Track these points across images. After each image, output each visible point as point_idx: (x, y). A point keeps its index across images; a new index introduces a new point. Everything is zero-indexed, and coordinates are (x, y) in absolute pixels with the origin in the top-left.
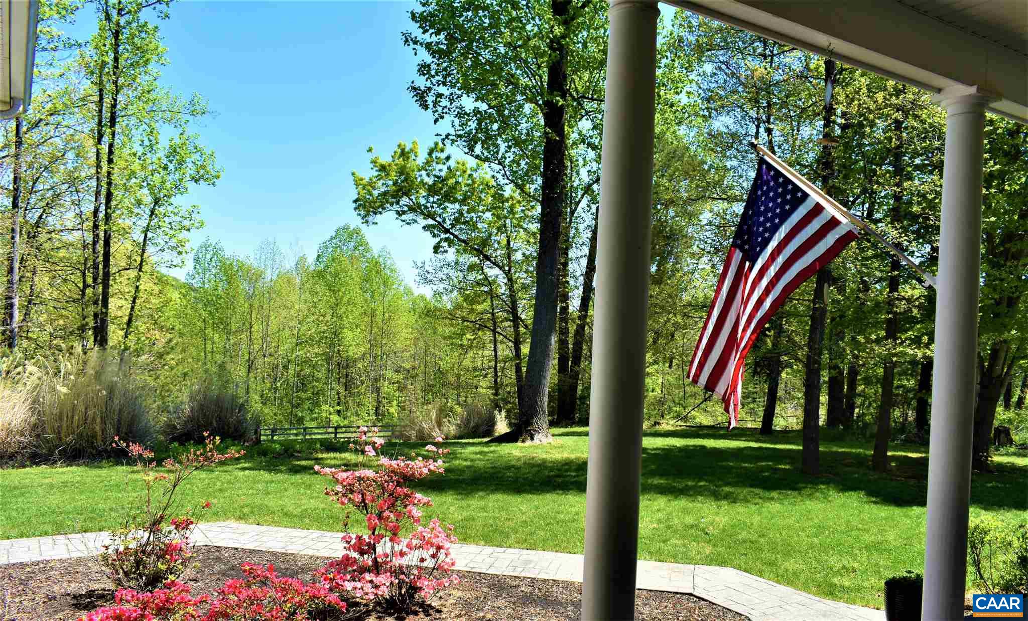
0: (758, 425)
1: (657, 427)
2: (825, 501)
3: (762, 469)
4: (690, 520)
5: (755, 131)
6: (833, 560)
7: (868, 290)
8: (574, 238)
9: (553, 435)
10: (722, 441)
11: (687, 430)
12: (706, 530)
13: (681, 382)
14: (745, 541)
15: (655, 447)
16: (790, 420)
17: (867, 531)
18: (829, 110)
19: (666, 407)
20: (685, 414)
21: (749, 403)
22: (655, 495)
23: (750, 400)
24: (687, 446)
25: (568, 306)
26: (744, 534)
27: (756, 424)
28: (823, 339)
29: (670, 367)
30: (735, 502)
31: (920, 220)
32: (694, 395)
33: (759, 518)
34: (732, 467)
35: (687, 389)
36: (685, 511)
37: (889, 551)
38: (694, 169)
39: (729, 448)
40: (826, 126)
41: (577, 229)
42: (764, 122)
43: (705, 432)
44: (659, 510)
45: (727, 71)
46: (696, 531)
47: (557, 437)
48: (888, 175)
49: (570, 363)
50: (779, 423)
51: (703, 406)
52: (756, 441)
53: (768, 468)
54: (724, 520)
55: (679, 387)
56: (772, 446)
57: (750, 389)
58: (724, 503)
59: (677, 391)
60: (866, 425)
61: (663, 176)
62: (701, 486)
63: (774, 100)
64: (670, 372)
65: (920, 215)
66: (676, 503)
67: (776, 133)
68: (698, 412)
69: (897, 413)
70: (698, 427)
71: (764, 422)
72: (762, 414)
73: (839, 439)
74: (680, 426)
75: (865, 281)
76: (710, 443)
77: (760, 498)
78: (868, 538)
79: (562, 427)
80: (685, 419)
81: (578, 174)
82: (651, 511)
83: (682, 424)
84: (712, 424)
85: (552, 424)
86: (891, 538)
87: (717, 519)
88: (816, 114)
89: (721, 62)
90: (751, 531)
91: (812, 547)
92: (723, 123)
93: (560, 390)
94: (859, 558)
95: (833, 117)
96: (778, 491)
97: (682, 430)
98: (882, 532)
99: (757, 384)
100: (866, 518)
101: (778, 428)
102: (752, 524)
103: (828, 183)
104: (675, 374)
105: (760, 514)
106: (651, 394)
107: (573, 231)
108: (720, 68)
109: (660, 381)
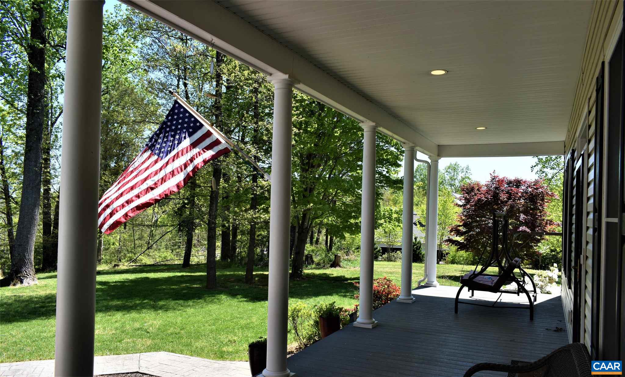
0: (181, 262)
1: (116, 267)
2: (219, 303)
3: (184, 289)
4: (137, 325)
5: (177, 83)
6: (223, 338)
7: (241, 181)
8: (54, 142)
9: (39, 279)
10: (159, 273)
11: (137, 268)
12: (148, 330)
13: (132, 238)
14: (172, 334)
15: (114, 281)
16: (201, 258)
17: (242, 318)
18: (218, 77)
19: (122, 254)
20: (135, 258)
21: (176, 249)
22: (114, 312)
23: (176, 247)
24: (137, 278)
25: (50, 189)
26: (172, 329)
27: (179, 261)
28: (217, 210)
29: (125, 228)
30: (167, 311)
31: (267, 143)
32: (141, 246)
33: (181, 318)
34: (164, 289)
35: (137, 242)
36: (134, 320)
37: (253, 328)
38: (138, 103)
39: (163, 278)
40: (217, 86)
41: (56, 136)
42: (182, 79)
43: (148, 269)
44: (116, 322)
45: (159, 44)
46: (142, 332)
47: (42, 280)
48: (250, 117)
49: (52, 228)
50: (194, 260)
51: (147, 252)
52: (180, 272)
53: (187, 287)
54: (159, 323)
55: (131, 241)
56: (189, 274)
57: (177, 240)
58: (160, 311)
59: (129, 244)
60: (242, 258)
61: (118, 105)
62: (144, 303)
63: (188, 67)
64: (125, 232)
65: (267, 141)
66: (128, 315)
67: (190, 86)
68: (143, 256)
69: (259, 250)
70: (144, 266)
71: (185, 260)
72: (183, 255)
73: (227, 267)
74: (132, 266)
75: (239, 176)
76: (152, 275)
77: (182, 306)
78: (243, 322)
79: (47, 272)
80: (135, 261)
81: (57, 98)
82: (111, 323)
83: (134, 264)
84: (153, 263)
85: (38, 271)
86: (254, 320)
87: (155, 322)
88: (212, 78)
89: (155, 37)
90: (176, 327)
91: (212, 331)
92: (157, 75)
93: (44, 248)
94: (237, 334)
95: (221, 81)
96: (193, 301)
97: (134, 269)
98: (250, 317)
99: (181, 237)
100: (241, 311)
101: (193, 263)
102: (177, 323)
103: (218, 118)
104: (128, 233)
105: (181, 316)
106: (112, 246)
107: (53, 137)
108: (155, 42)
109: (118, 237)
